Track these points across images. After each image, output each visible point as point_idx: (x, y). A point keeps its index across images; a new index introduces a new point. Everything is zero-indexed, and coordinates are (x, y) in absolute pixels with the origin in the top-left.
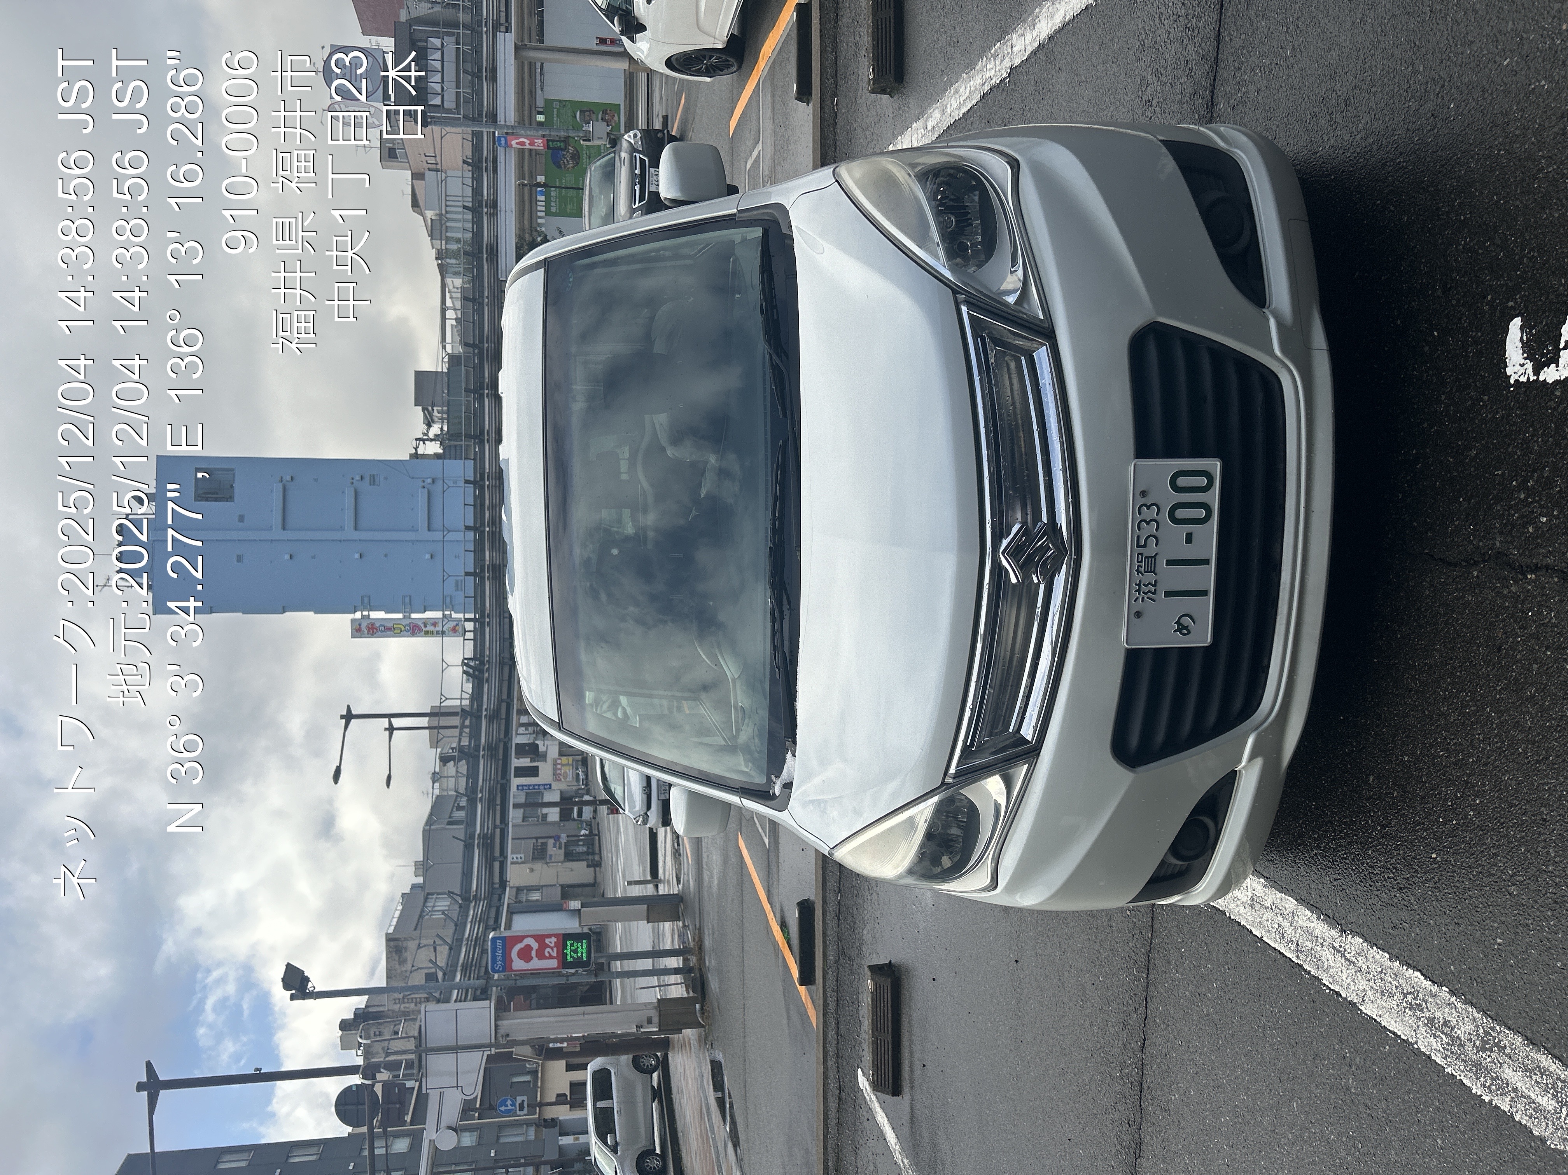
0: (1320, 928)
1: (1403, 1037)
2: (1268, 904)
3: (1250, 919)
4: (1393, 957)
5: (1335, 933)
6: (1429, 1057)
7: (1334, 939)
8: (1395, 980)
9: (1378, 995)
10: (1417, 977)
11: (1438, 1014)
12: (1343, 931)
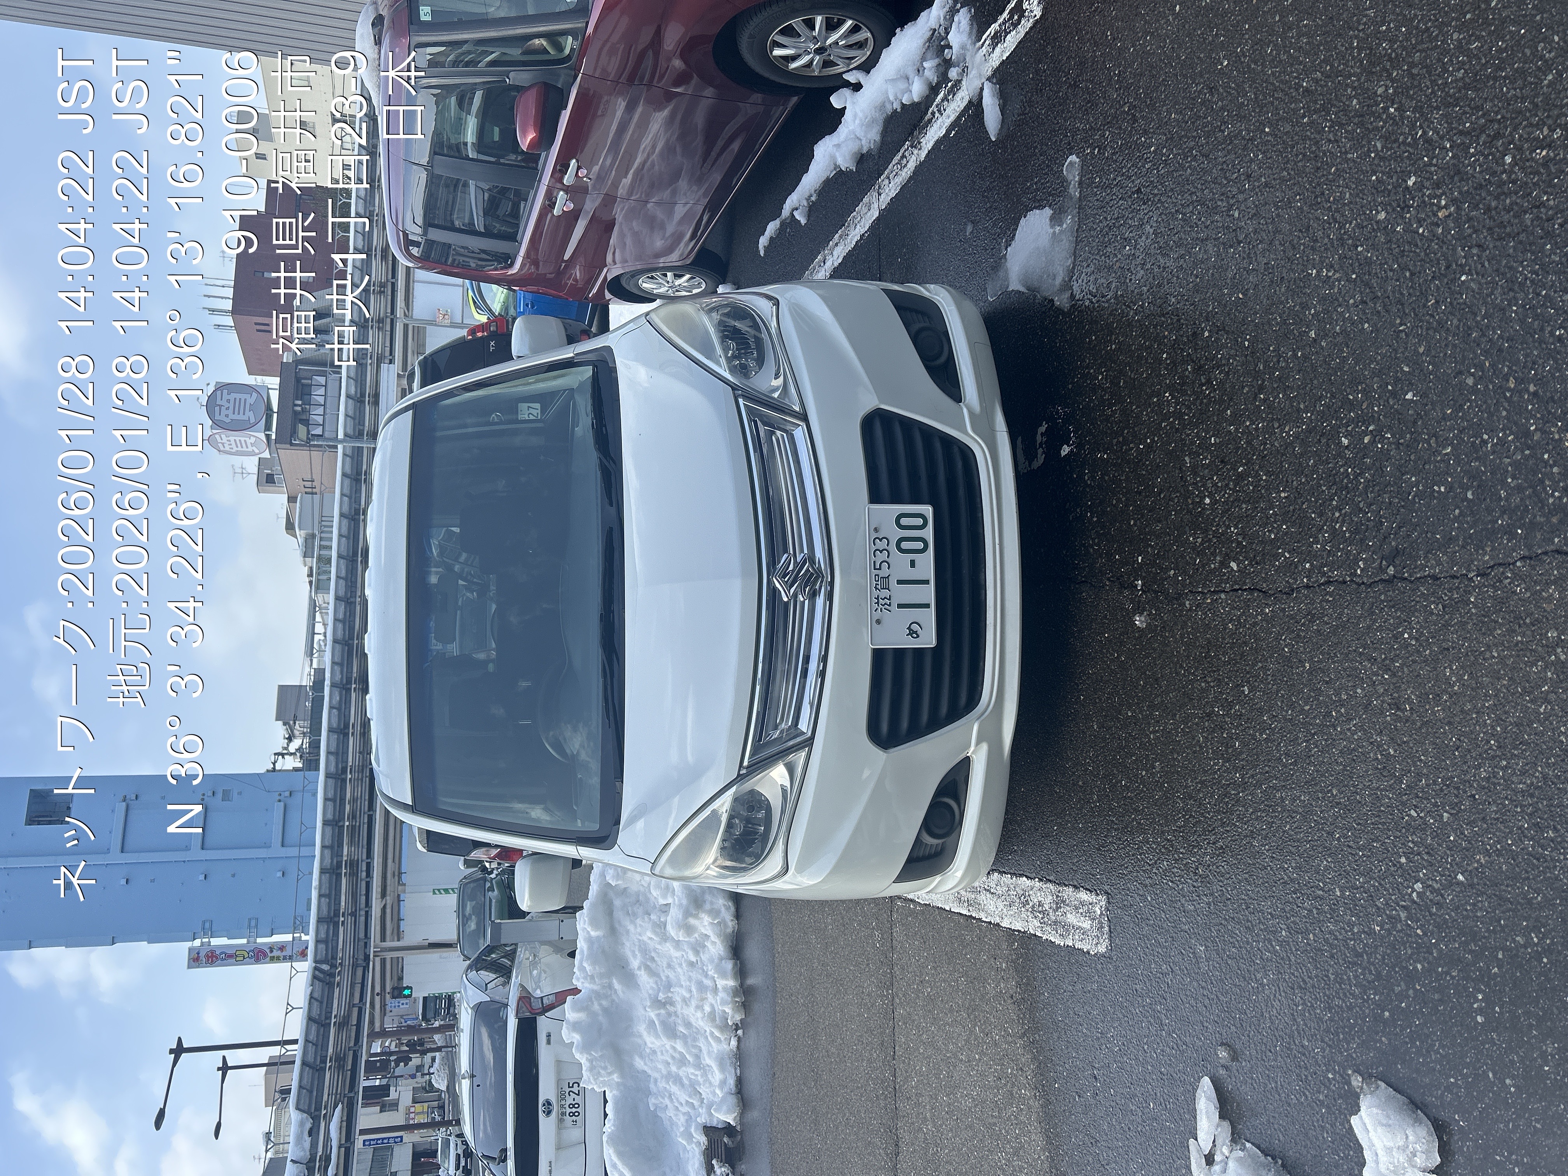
1: (1022, 930)
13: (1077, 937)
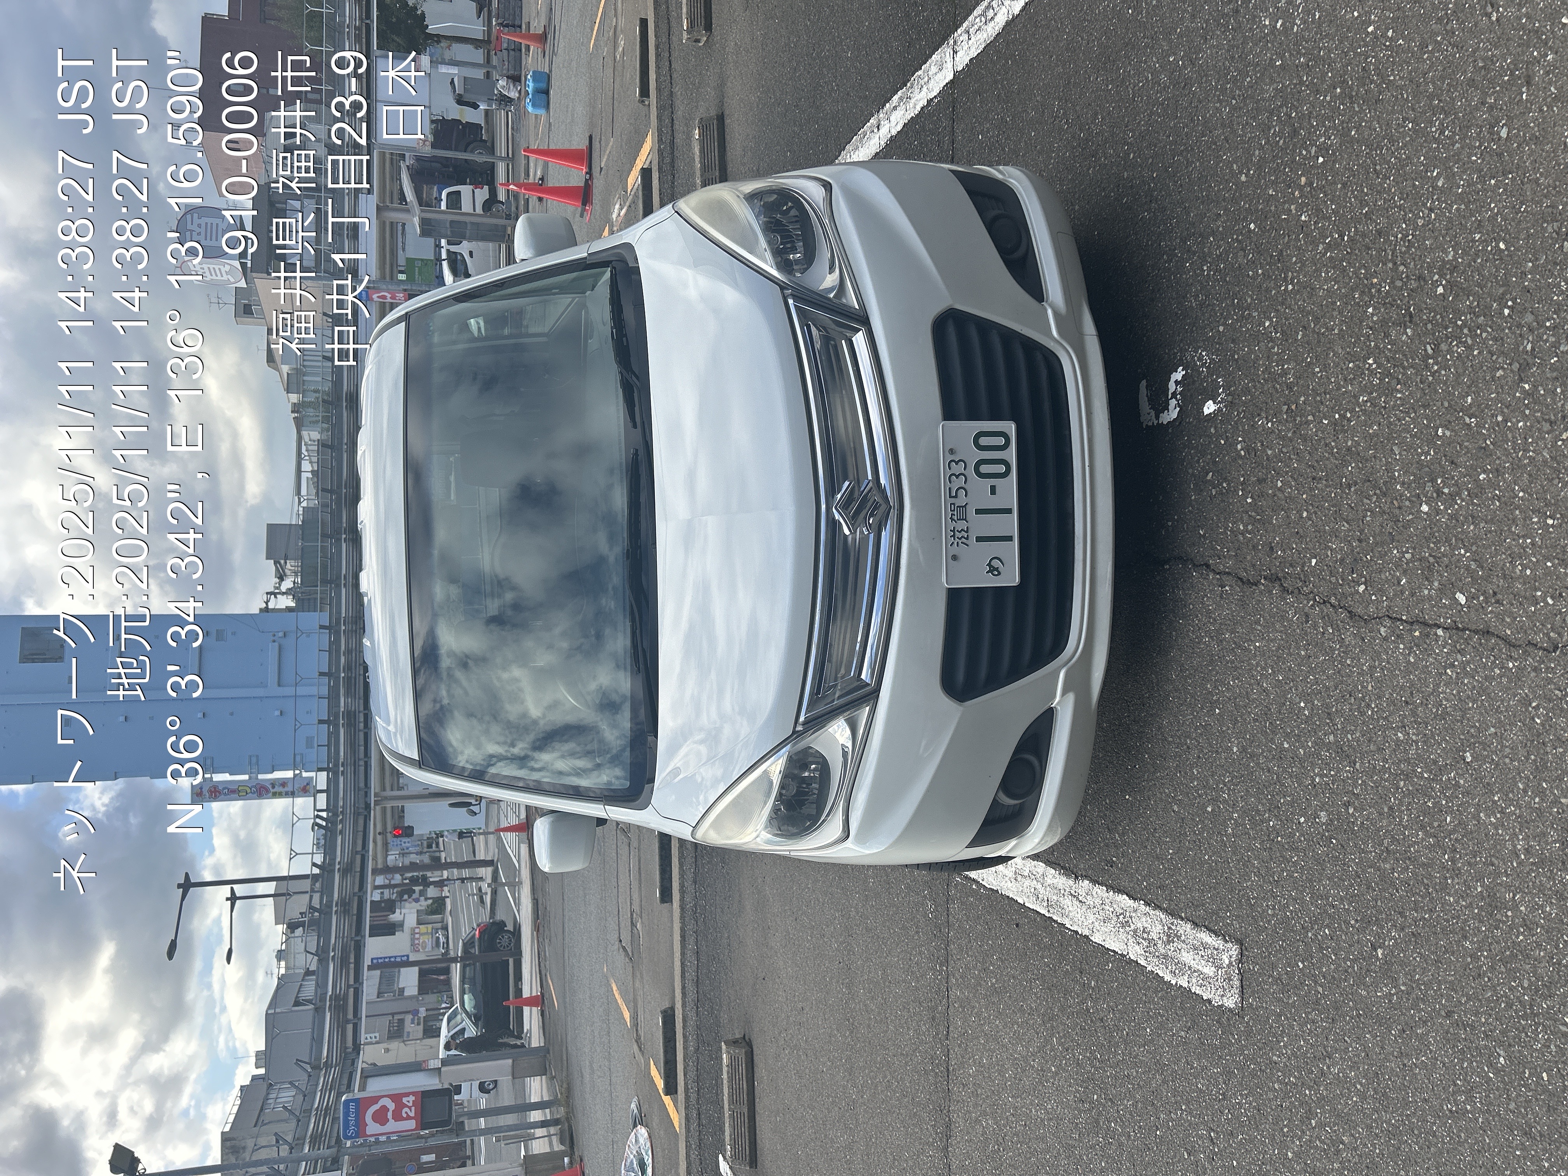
0: (1062, 881)
1: (1120, 952)
2: (1026, 874)
3: (1015, 890)
4: (1110, 888)
5: (1071, 882)
6: (1137, 962)
7: (1071, 887)
8: (1111, 906)
9: (1102, 924)
10: (1124, 900)
11: (1139, 925)
12: (1076, 878)
13: (1194, 980)
